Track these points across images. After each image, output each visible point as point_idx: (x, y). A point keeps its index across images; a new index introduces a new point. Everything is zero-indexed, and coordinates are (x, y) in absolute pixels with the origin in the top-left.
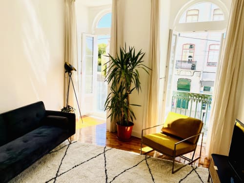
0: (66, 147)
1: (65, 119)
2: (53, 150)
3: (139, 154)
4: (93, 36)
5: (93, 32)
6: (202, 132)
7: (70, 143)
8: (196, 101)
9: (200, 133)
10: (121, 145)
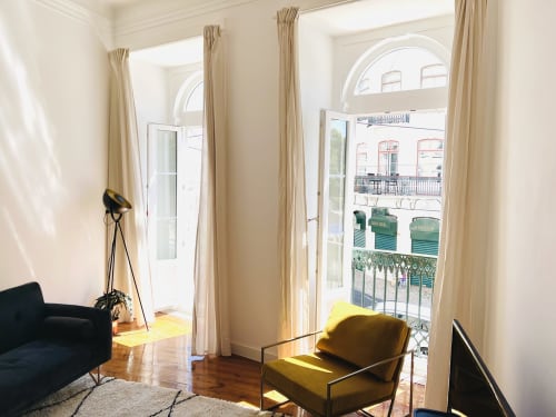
0: (84, 394)
1: (85, 324)
2: (51, 402)
3: (257, 409)
4: (176, 129)
5: (177, 121)
6: (409, 349)
7: (98, 384)
8: (395, 271)
9: (404, 351)
10: (222, 385)
